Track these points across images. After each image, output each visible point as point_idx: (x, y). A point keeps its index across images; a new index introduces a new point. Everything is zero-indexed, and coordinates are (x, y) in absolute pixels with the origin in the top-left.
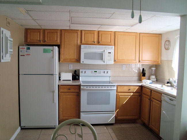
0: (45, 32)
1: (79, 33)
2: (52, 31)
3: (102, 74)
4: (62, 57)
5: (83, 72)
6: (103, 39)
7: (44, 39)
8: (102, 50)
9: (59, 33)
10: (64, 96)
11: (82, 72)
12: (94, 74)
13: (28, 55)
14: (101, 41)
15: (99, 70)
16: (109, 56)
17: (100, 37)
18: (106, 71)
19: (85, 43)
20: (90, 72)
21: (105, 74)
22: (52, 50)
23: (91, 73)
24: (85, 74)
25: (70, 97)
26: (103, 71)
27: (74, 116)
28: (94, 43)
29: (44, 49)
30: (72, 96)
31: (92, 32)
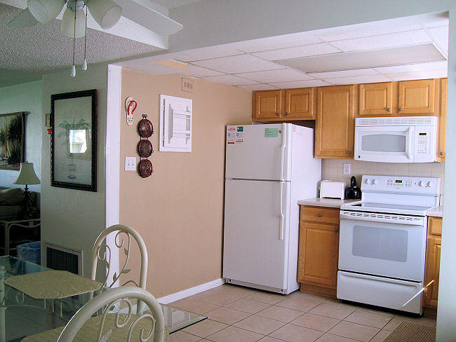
0: (287, 94)
1: (354, 92)
2: (300, 92)
3: (414, 188)
4: (319, 145)
5: (369, 182)
6: (409, 102)
7: (285, 110)
8: (404, 129)
9: (313, 96)
10: (308, 230)
11: (366, 182)
12: (394, 188)
13: (239, 141)
14: (405, 106)
15: (407, 178)
16: (420, 142)
17: (402, 97)
18: (424, 181)
19: (366, 113)
20: (386, 182)
21: (423, 189)
22: (280, 132)
23: (388, 184)
24: (374, 188)
25: (321, 232)
26: (416, 180)
27: (327, 278)
28: (388, 113)
29: (267, 130)
30: (325, 232)
31: (382, 86)
